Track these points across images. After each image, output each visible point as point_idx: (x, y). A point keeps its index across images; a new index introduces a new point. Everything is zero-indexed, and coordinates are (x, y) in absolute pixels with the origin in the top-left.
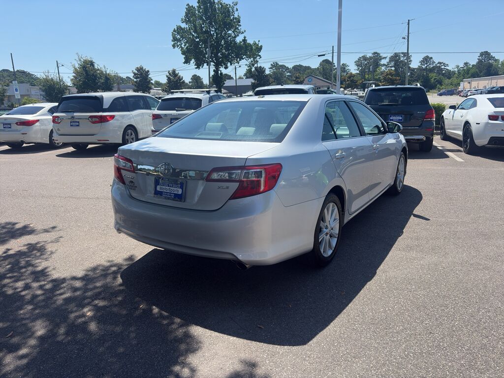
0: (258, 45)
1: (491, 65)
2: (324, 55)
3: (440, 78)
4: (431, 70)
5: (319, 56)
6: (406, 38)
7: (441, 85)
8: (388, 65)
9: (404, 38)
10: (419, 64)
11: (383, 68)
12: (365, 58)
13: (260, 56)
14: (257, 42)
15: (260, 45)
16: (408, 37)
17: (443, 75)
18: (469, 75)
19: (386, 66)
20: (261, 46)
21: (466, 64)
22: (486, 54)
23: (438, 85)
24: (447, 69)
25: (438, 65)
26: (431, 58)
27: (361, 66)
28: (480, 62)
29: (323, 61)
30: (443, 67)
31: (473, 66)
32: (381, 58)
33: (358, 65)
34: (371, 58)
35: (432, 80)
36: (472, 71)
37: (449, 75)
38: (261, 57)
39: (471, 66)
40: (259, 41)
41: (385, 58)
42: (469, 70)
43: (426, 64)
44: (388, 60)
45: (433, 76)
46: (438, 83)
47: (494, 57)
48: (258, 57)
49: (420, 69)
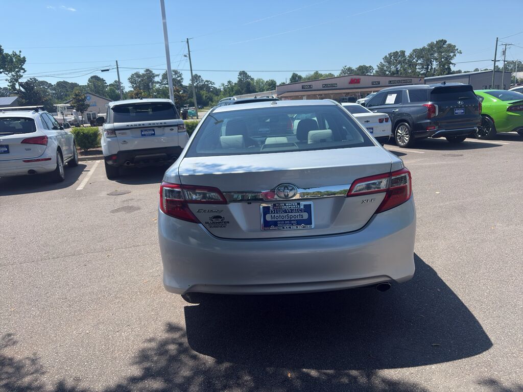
0: (20, 56)
1: (249, 84)
2: (108, 70)
3: (210, 96)
4: (202, 88)
5: (102, 71)
6: (188, 55)
7: (212, 102)
8: (162, 82)
9: (186, 56)
10: (190, 82)
11: (158, 86)
12: (137, 75)
13: (24, 69)
14: (18, 53)
15: (22, 57)
16: (189, 55)
17: (212, 92)
18: (234, 92)
19: (160, 83)
20: (24, 58)
21: (229, 82)
22: (243, 74)
23: (210, 102)
24: (214, 87)
25: (206, 83)
26: (200, 76)
27: (136, 84)
28: (240, 80)
29: (92, 77)
30: (210, 85)
31: (235, 84)
32: (154, 76)
33: (132, 83)
34: (144, 75)
35: (204, 97)
36: (235, 89)
37: (217, 92)
38: (25, 71)
39: (234, 85)
40: (20, 52)
41: (158, 75)
42: (232, 88)
43: (197, 82)
44: (161, 77)
45: (204, 93)
46: (210, 100)
47: (250, 77)
48: (22, 71)
49: (191, 86)
